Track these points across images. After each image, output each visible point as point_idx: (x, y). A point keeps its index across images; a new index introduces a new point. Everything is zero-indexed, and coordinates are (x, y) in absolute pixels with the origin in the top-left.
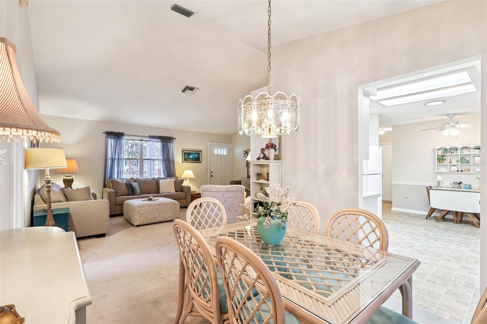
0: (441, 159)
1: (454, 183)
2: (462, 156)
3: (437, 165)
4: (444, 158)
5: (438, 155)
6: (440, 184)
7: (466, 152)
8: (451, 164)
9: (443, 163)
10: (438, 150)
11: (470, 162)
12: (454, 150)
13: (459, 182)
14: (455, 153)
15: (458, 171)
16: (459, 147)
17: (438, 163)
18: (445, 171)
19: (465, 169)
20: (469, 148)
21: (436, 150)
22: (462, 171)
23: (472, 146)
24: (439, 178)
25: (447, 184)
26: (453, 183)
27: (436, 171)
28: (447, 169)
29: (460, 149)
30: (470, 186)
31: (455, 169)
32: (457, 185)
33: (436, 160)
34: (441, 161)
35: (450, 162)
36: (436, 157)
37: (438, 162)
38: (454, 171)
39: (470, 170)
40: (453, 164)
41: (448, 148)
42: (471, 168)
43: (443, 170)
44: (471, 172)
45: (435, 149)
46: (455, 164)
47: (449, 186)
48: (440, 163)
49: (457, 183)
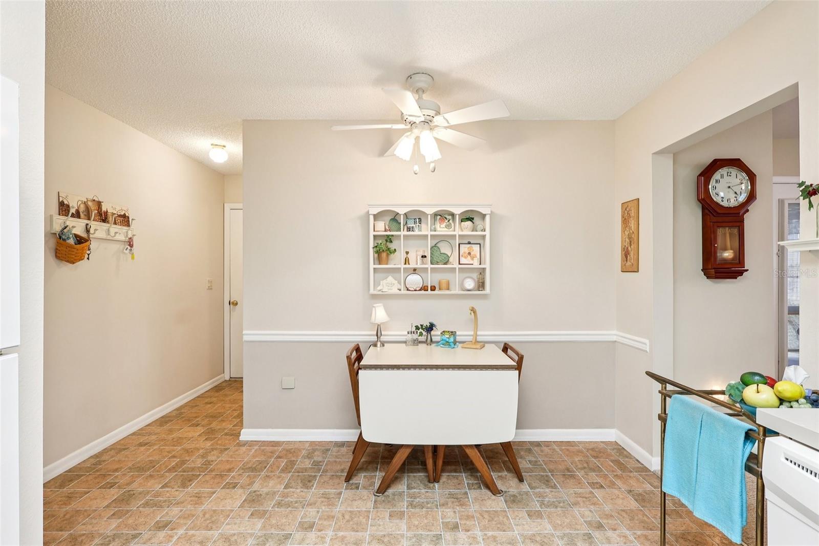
0: (384, 248)
1: (417, 328)
2: (434, 242)
3: (374, 269)
4: (392, 246)
5: (375, 236)
6: (383, 333)
7: (441, 229)
8: (407, 266)
9: (387, 264)
10: (376, 217)
11: (451, 260)
12: (415, 223)
13: (428, 325)
14: (417, 232)
15: (424, 288)
16: (430, 211)
17: (374, 264)
18: (394, 290)
19: (440, 283)
20: (448, 217)
21: (372, 218)
22: (433, 289)
23: (458, 211)
24: (380, 314)
25: (399, 330)
26: (414, 329)
27: (372, 291)
28: (400, 283)
29: (429, 216)
30: (453, 333)
31: (415, 280)
32: (424, 333)
33: (371, 251)
34: (384, 255)
35: (407, 261)
36: (372, 245)
37: (377, 262)
38: (416, 290)
39: (451, 287)
40: (413, 265)
41: (402, 211)
42: (456, 278)
43: (390, 285)
44: (455, 290)
45: (368, 214)
46: (419, 266)
47: (403, 338)
48: (380, 264)
49: (422, 329)
